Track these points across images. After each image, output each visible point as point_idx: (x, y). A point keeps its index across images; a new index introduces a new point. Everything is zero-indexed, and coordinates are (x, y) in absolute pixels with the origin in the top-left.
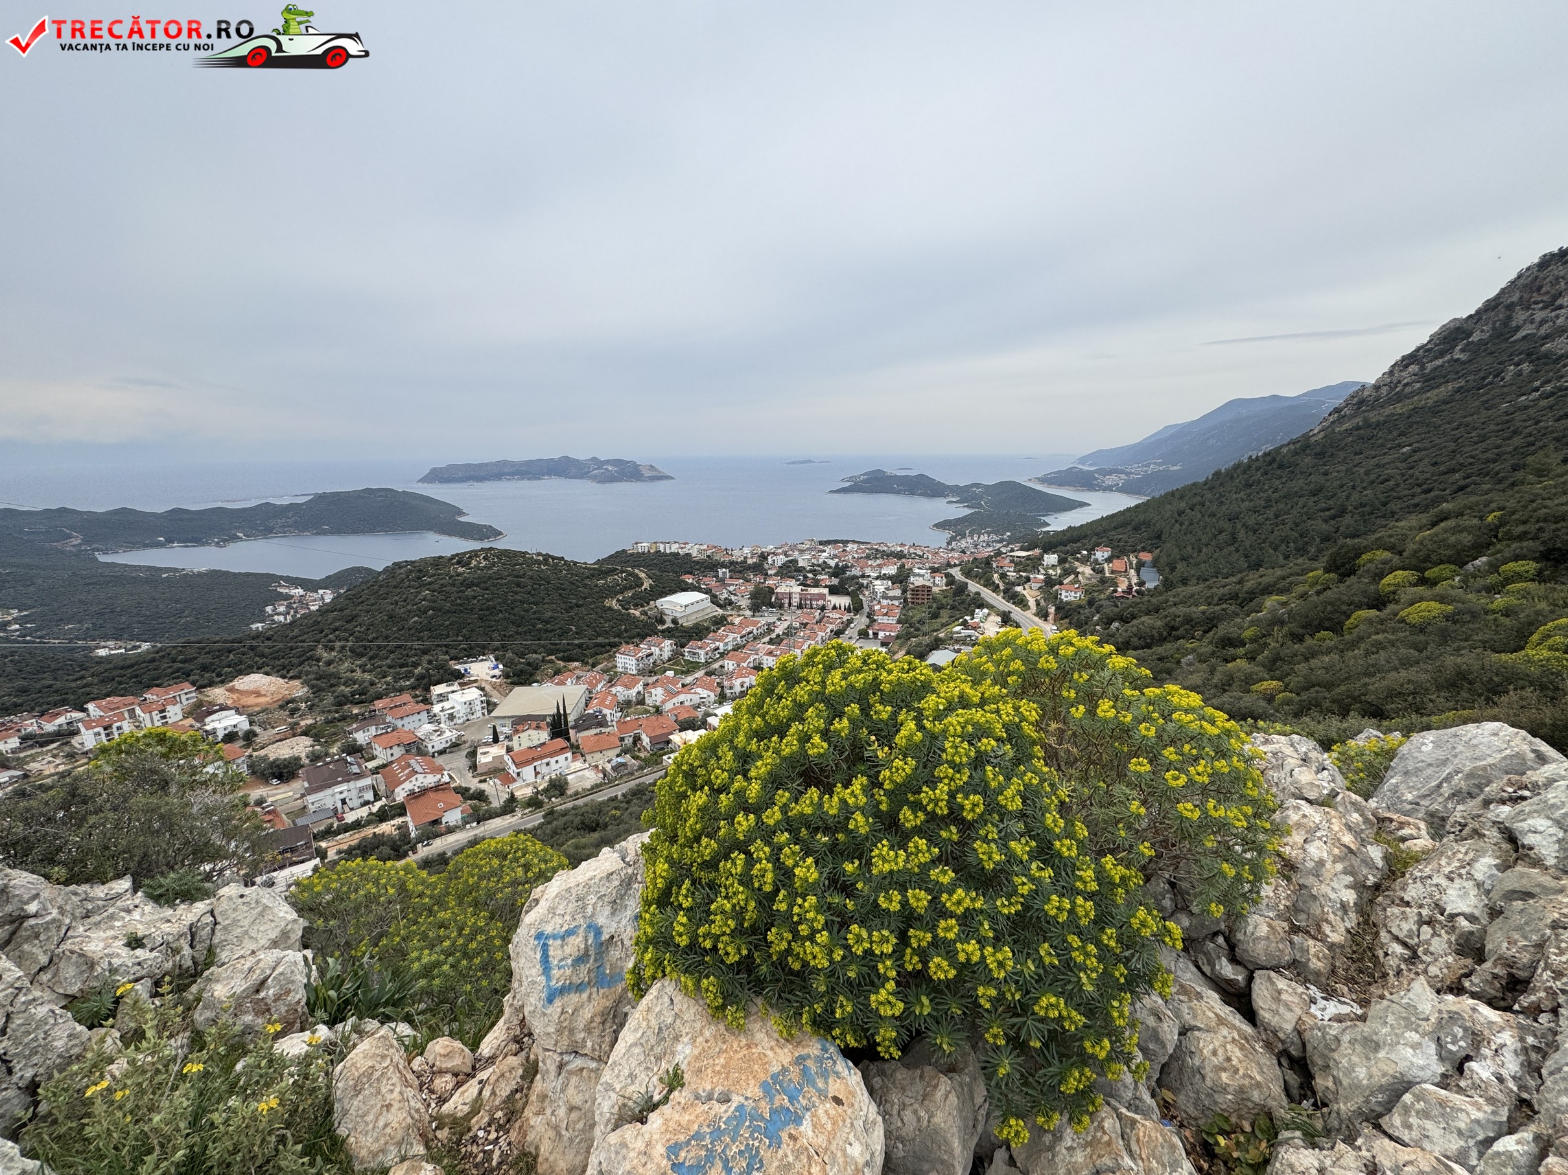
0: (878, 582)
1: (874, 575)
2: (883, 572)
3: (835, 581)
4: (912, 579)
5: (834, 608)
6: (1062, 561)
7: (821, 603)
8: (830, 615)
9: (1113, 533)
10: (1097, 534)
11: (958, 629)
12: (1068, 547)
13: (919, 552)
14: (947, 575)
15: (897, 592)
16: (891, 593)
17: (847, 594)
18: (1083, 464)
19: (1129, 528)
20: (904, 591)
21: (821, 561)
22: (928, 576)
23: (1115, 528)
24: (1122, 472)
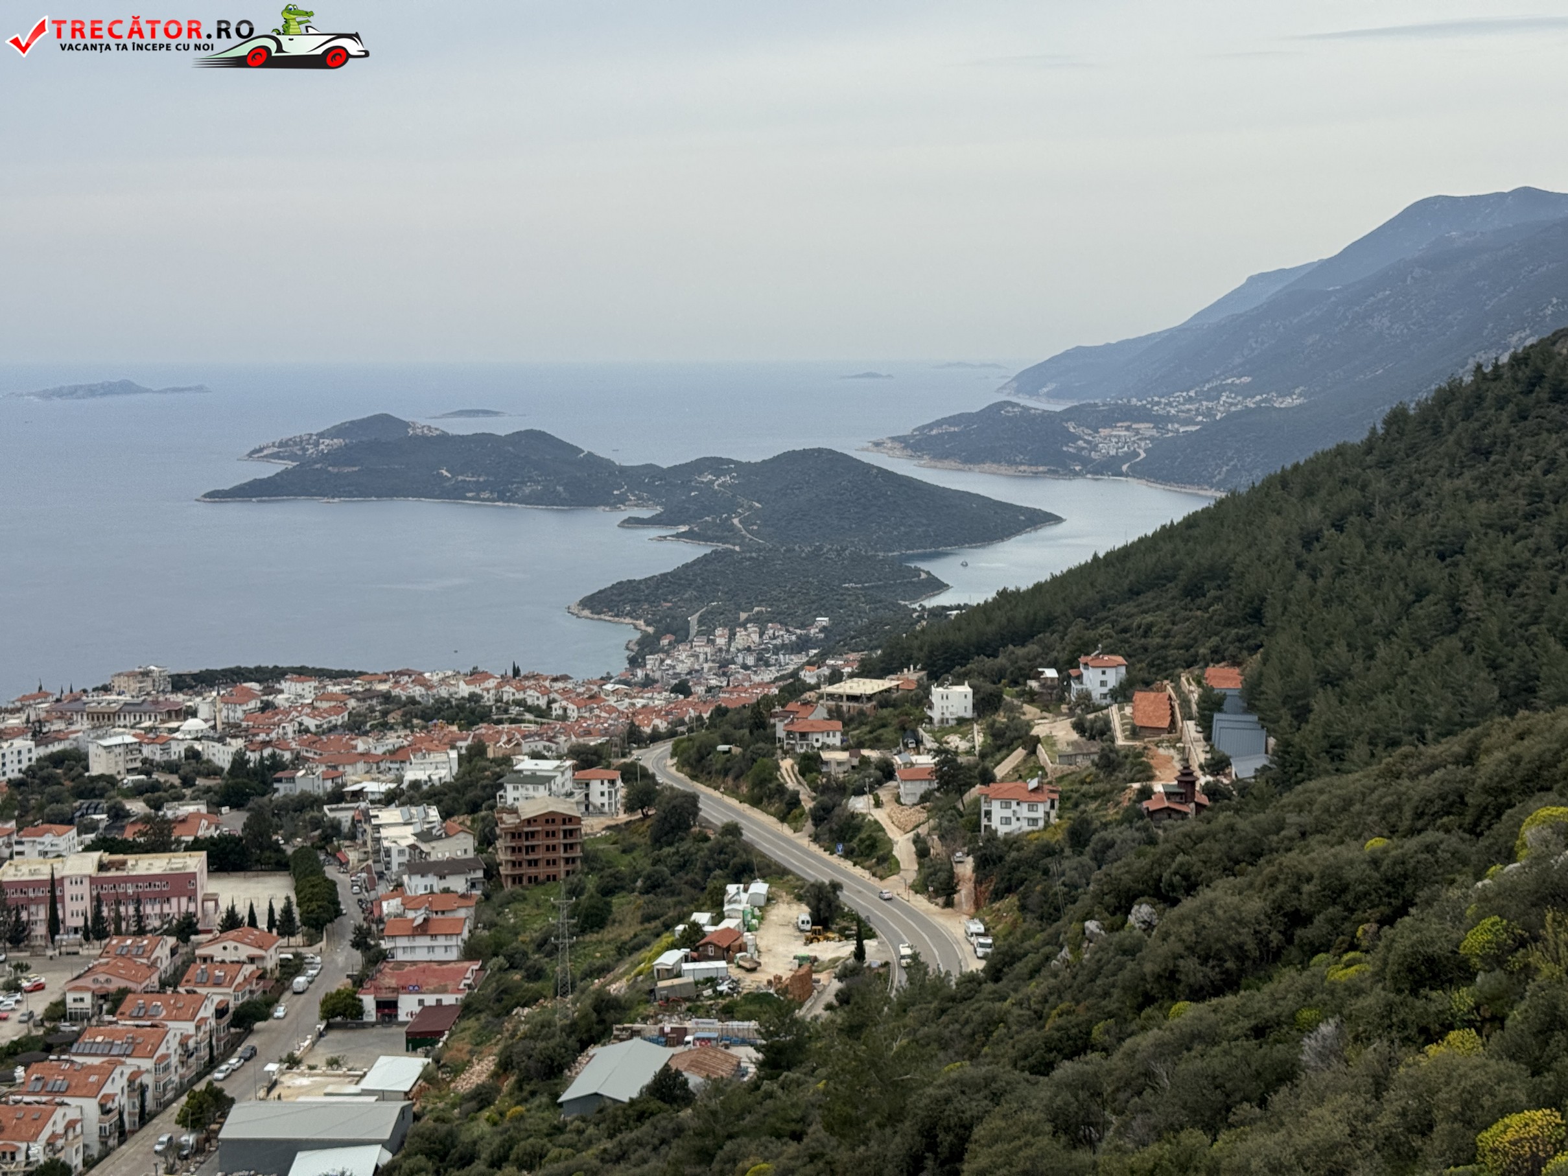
0: (389, 815)
1: (376, 787)
2: (410, 775)
3: (233, 822)
4: (510, 794)
5: (231, 922)
6: (985, 704)
7: (177, 907)
8: (216, 951)
9: (1129, 607)
10: (1084, 614)
11: (670, 958)
12: (1001, 660)
13: (533, 697)
14: (631, 774)
15: (461, 846)
16: (440, 852)
17: (278, 864)
18: (1033, 393)
19: (1173, 589)
20: (486, 841)
21: (177, 750)
22: (565, 780)
23: (1134, 593)
24: (1143, 415)
